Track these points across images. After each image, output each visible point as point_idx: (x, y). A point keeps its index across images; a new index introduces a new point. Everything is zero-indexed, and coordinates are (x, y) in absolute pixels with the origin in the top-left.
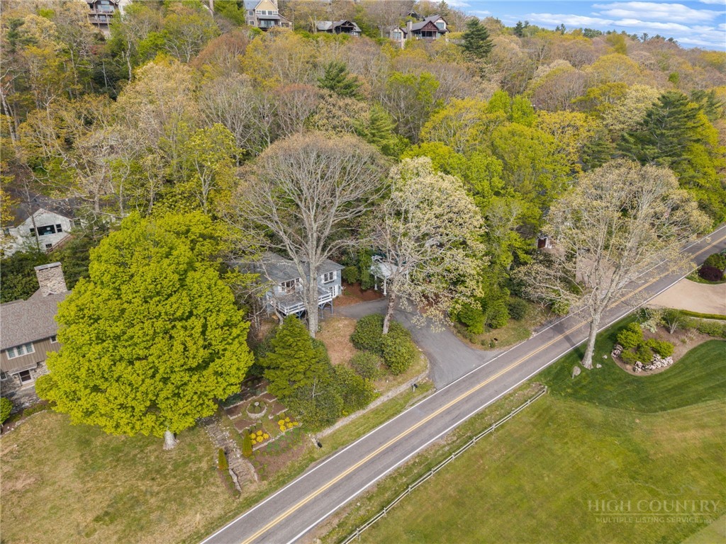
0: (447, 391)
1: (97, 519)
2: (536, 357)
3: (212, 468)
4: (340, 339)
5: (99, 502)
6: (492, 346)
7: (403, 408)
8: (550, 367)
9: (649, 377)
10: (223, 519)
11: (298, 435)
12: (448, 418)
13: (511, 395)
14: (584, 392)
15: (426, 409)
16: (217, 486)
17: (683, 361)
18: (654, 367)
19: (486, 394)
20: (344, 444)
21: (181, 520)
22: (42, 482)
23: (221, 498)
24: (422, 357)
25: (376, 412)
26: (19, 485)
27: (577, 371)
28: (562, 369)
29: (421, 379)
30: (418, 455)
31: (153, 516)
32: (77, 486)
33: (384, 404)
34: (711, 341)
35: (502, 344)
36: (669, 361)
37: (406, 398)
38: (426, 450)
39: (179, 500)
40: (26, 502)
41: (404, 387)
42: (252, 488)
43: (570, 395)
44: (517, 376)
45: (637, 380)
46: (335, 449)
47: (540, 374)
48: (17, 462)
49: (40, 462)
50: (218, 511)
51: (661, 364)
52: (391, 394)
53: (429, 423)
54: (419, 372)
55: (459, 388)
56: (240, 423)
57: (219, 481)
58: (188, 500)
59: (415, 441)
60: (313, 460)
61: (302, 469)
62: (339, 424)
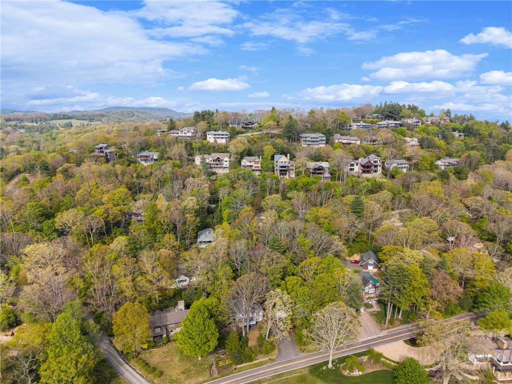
0: (279, 363)
1: (181, 373)
2: (315, 359)
3: (208, 368)
4: (254, 337)
5: (182, 369)
6: (303, 351)
7: (263, 365)
8: (316, 364)
9: (349, 377)
10: (206, 381)
11: (231, 365)
12: (273, 372)
13: (296, 370)
14: (321, 376)
15: (269, 367)
16: (207, 373)
17: (366, 375)
18: (352, 374)
19: (289, 367)
20: (242, 371)
21: (198, 378)
22: (172, 360)
23: (207, 376)
24: (277, 350)
25: (255, 364)
26: (167, 360)
27: (324, 368)
28: (319, 366)
29: (274, 357)
30: (259, 380)
31: (192, 376)
32: (178, 363)
33: (259, 363)
34: (386, 370)
35: (307, 352)
36: (361, 373)
37: (266, 362)
38: (262, 379)
39: (199, 373)
40: (168, 364)
41: (266, 359)
42: (215, 376)
43: (316, 375)
44: (303, 364)
45: (344, 376)
46: (239, 372)
47: (311, 366)
48: (167, 354)
49: (172, 355)
50: (206, 379)
51: (357, 373)
52: (261, 360)
53: (267, 372)
54: (273, 355)
55: (282, 363)
56: (218, 357)
57: (208, 372)
58: (200, 374)
59: (260, 376)
60: (232, 373)
61: (228, 375)
62: (242, 365)
